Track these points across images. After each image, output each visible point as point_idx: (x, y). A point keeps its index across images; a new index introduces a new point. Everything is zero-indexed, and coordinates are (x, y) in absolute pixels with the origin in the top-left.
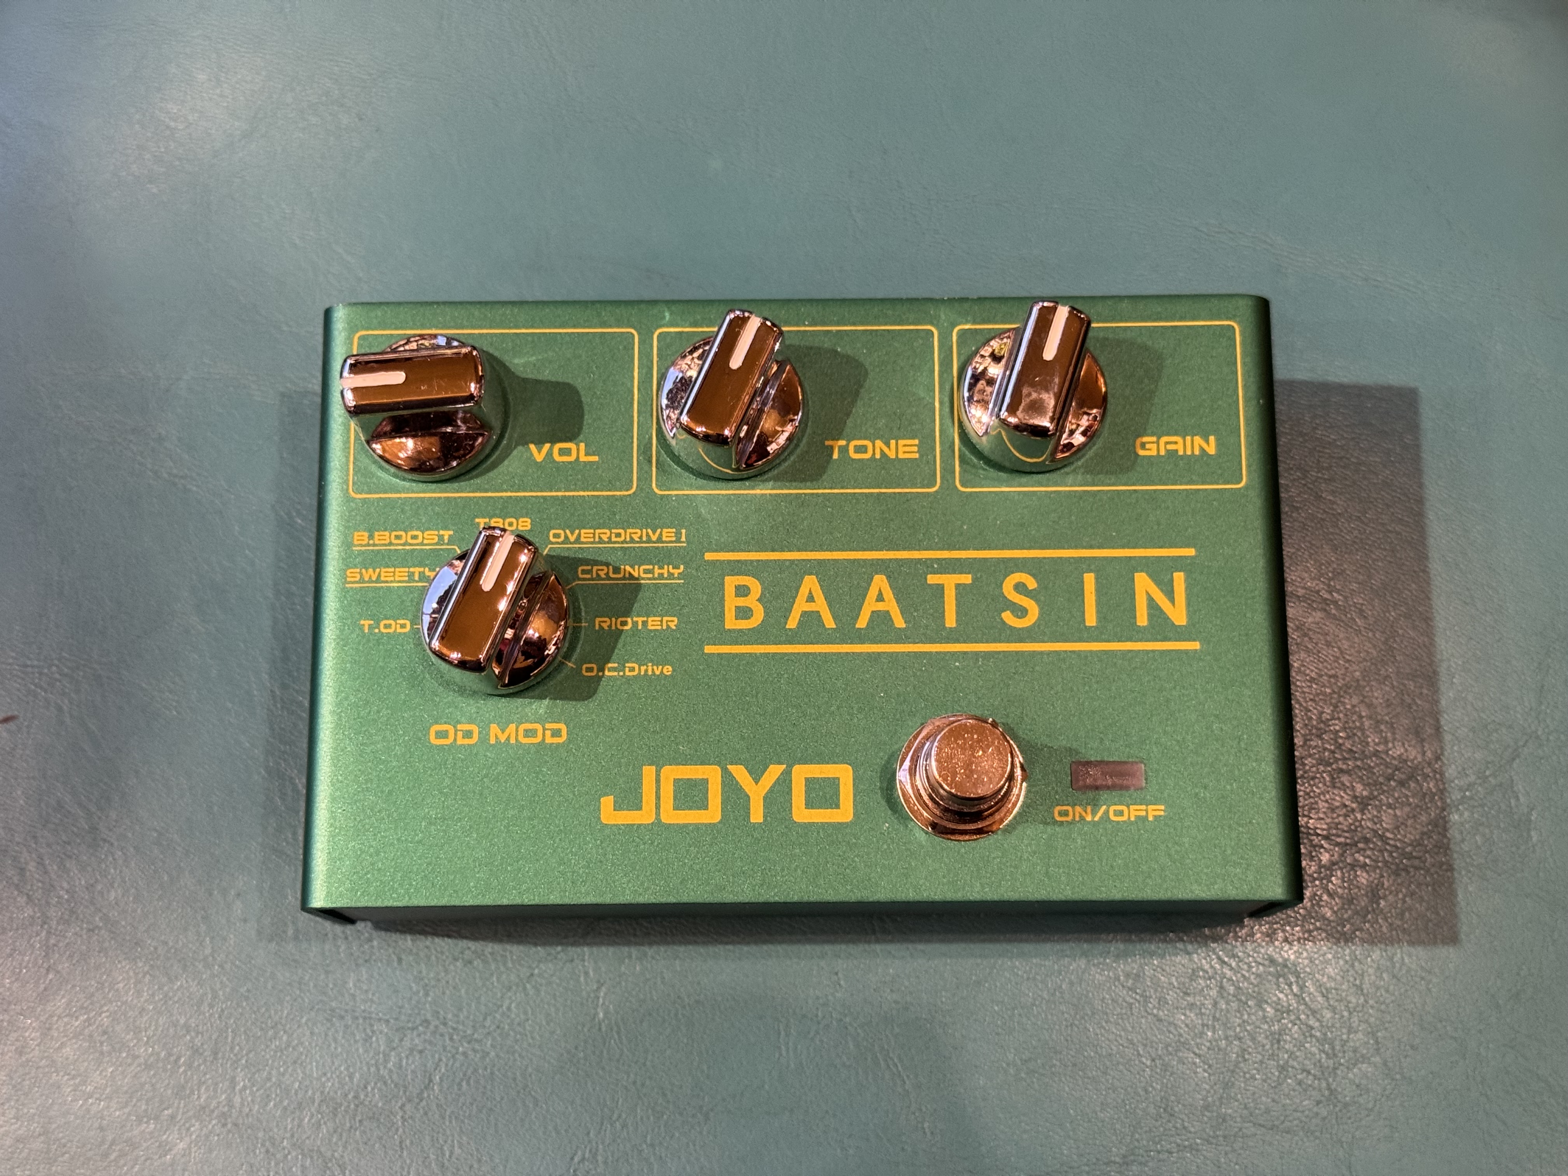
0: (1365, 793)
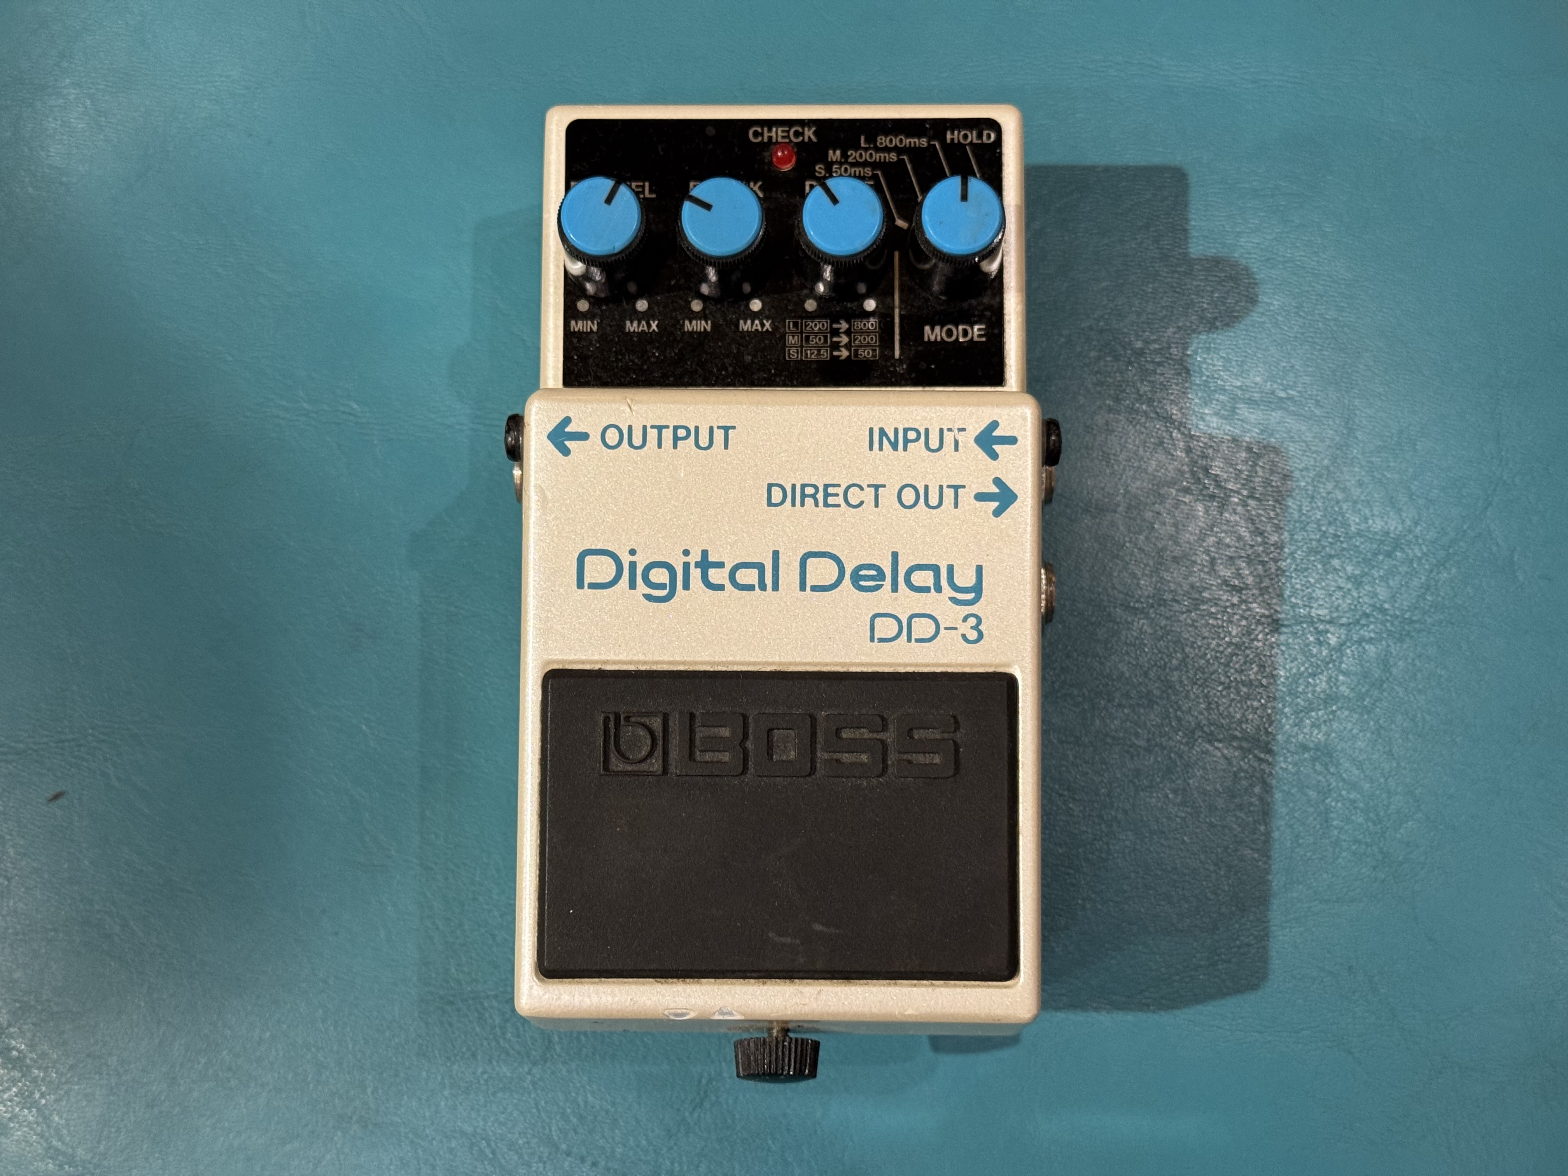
0: (1357, 572)
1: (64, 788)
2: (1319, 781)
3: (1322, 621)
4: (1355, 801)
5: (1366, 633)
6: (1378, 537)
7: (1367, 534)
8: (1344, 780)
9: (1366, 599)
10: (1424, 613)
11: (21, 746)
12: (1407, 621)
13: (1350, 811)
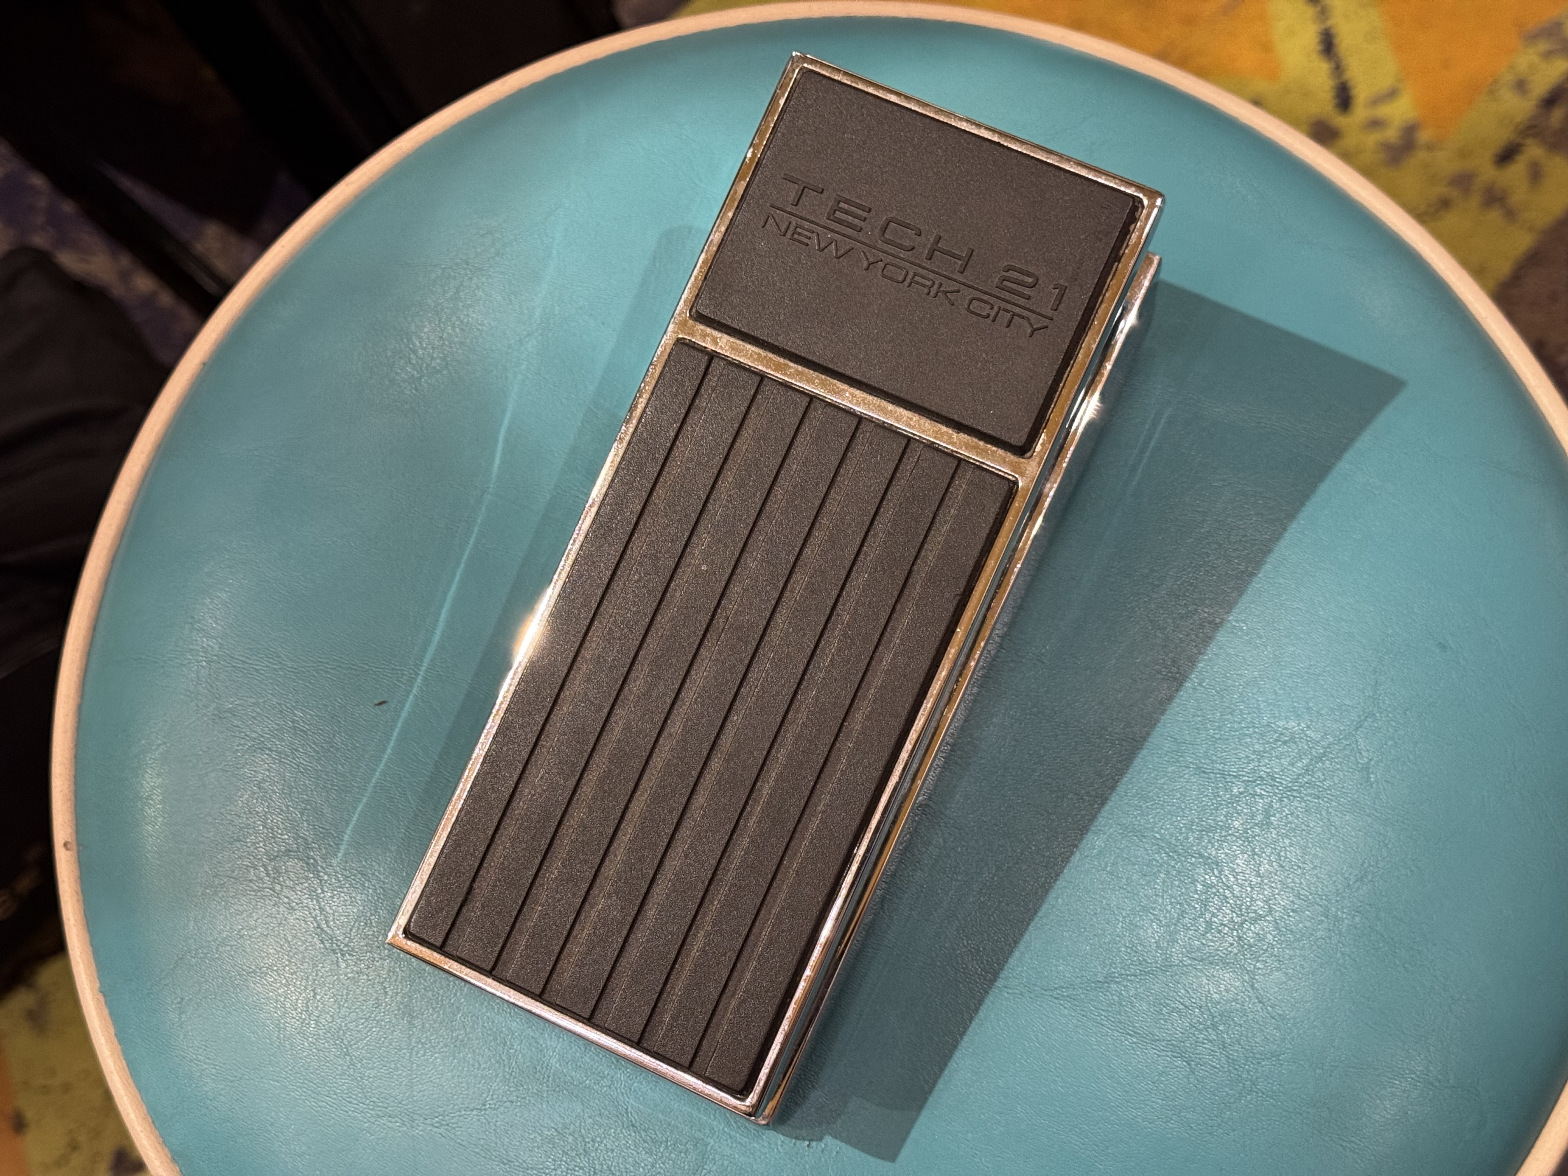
1: (386, 699)
2: (1205, 879)
3: (1230, 775)
4: (1227, 898)
5: (1259, 791)
6: (1280, 729)
7: (1273, 725)
8: (1223, 882)
9: (1263, 768)
10: (1301, 786)
11: (366, 667)
12: (1288, 789)
13: (1223, 903)
